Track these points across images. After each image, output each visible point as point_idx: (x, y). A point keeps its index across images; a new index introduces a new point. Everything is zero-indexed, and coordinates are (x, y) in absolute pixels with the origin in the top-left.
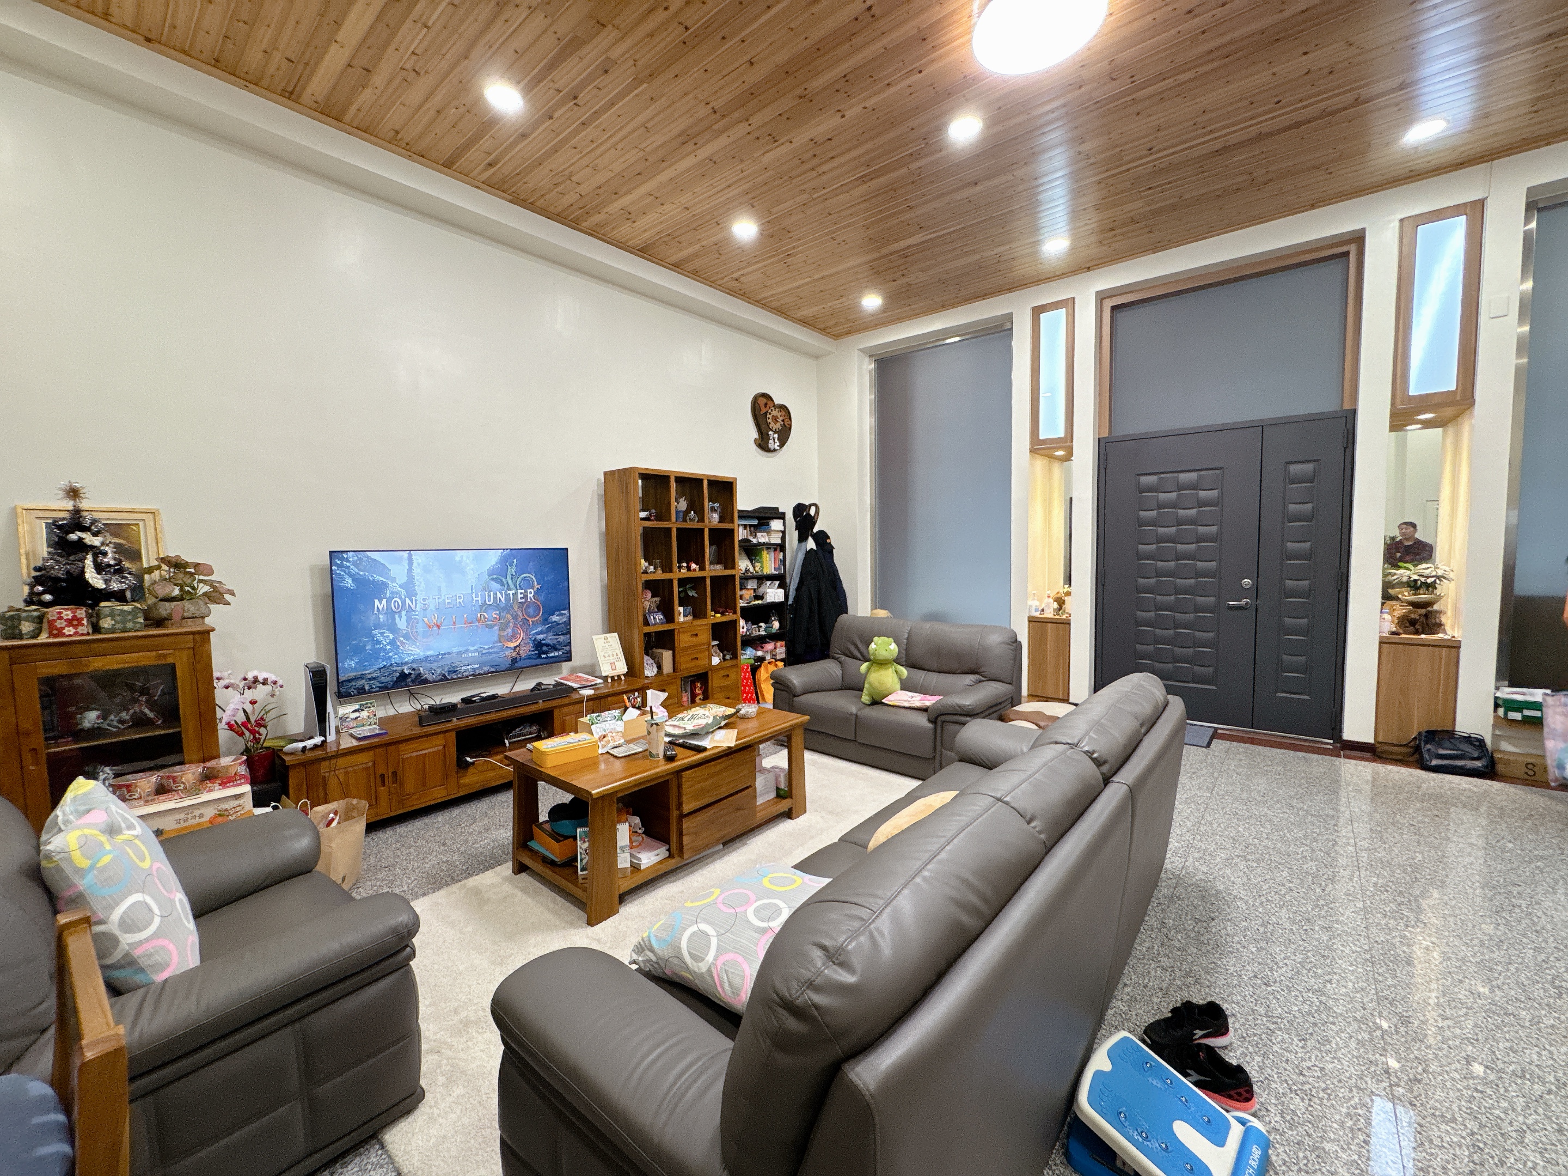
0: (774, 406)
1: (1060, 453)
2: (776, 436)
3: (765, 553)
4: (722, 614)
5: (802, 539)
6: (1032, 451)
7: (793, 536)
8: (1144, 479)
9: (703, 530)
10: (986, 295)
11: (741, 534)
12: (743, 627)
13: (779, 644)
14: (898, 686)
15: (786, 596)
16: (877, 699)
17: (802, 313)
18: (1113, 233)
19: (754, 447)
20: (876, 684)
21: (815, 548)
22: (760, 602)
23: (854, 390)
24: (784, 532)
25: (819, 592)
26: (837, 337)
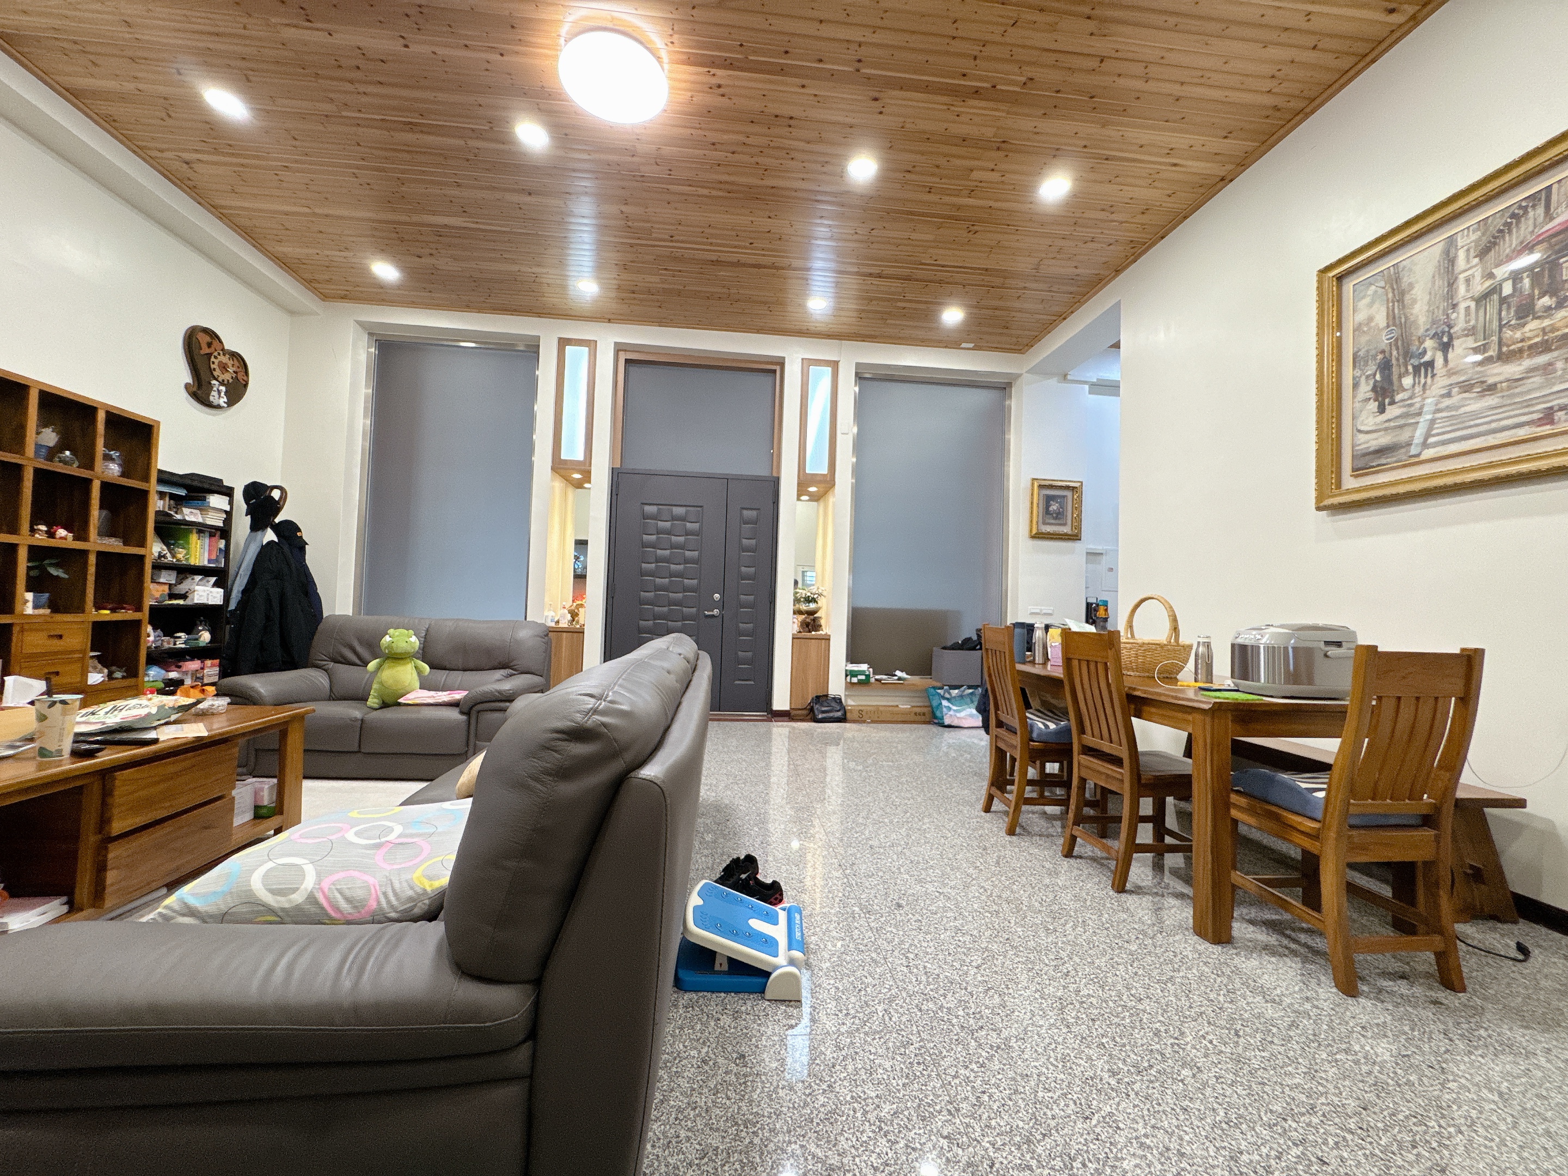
0: (223, 350)
1: (577, 476)
2: (223, 388)
3: (194, 537)
4: (113, 610)
5: (257, 526)
6: (554, 469)
7: (242, 523)
8: (647, 508)
9: (88, 482)
10: (515, 310)
11: (157, 504)
12: (151, 637)
13: (208, 662)
14: (417, 684)
15: (227, 597)
16: (388, 700)
17: (280, 249)
18: (633, 295)
19: (184, 394)
20: (390, 682)
21: (276, 539)
22: (181, 602)
23: (346, 366)
24: (229, 514)
25: (282, 596)
26: (325, 297)
